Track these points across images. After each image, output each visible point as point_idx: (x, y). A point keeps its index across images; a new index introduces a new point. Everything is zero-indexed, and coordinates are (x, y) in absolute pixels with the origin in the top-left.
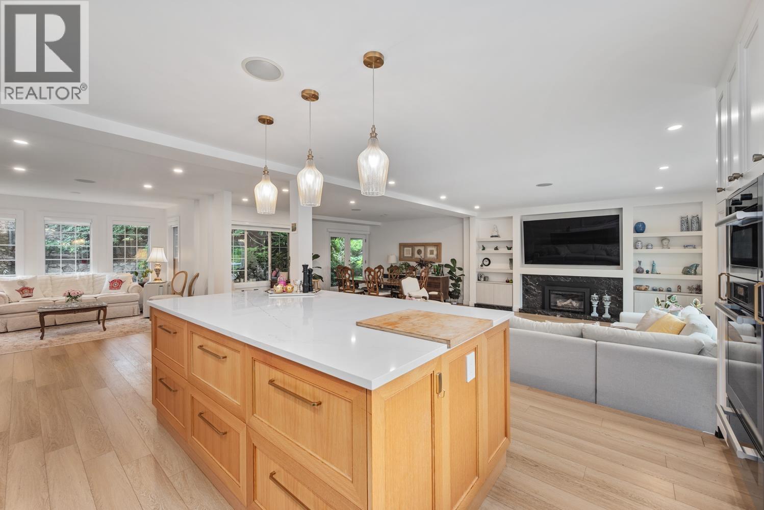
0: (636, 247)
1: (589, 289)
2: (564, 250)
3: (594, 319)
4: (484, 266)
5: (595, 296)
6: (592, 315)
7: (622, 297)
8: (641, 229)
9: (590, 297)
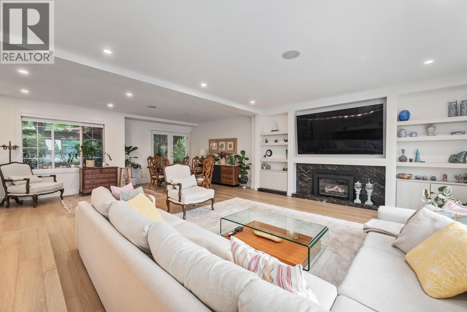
0: (399, 135)
1: (353, 177)
2: (340, 144)
3: (357, 205)
4: (267, 156)
5: (358, 184)
6: (355, 201)
7: (384, 185)
8: (405, 118)
9: (354, 184)
